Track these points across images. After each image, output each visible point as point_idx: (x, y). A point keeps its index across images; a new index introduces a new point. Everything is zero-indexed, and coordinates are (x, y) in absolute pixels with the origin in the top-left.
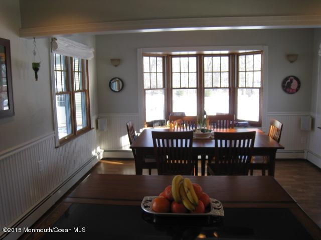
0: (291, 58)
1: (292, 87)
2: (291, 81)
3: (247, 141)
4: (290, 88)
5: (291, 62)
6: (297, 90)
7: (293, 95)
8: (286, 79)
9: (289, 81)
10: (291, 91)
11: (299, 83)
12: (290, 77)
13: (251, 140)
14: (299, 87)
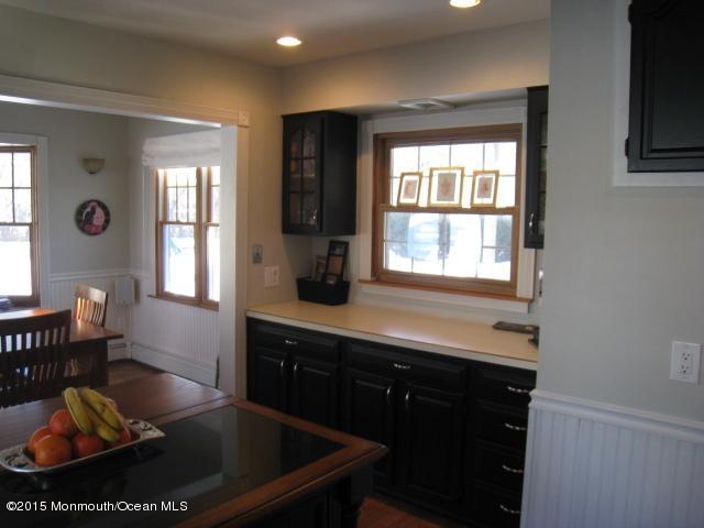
0: (92, 165)
1: (95, 222)
2: (93, 211)
3: (55, 331)
4: (91, 224)
5: (92, 173)
6: (104, 228)
7: (98, 236)
8: (84, 206)
9: (89, 209)
10: (94, 229)
11: (107, 214)
12: (89, 202)
13: (63, 329)
14: (107, 221)
